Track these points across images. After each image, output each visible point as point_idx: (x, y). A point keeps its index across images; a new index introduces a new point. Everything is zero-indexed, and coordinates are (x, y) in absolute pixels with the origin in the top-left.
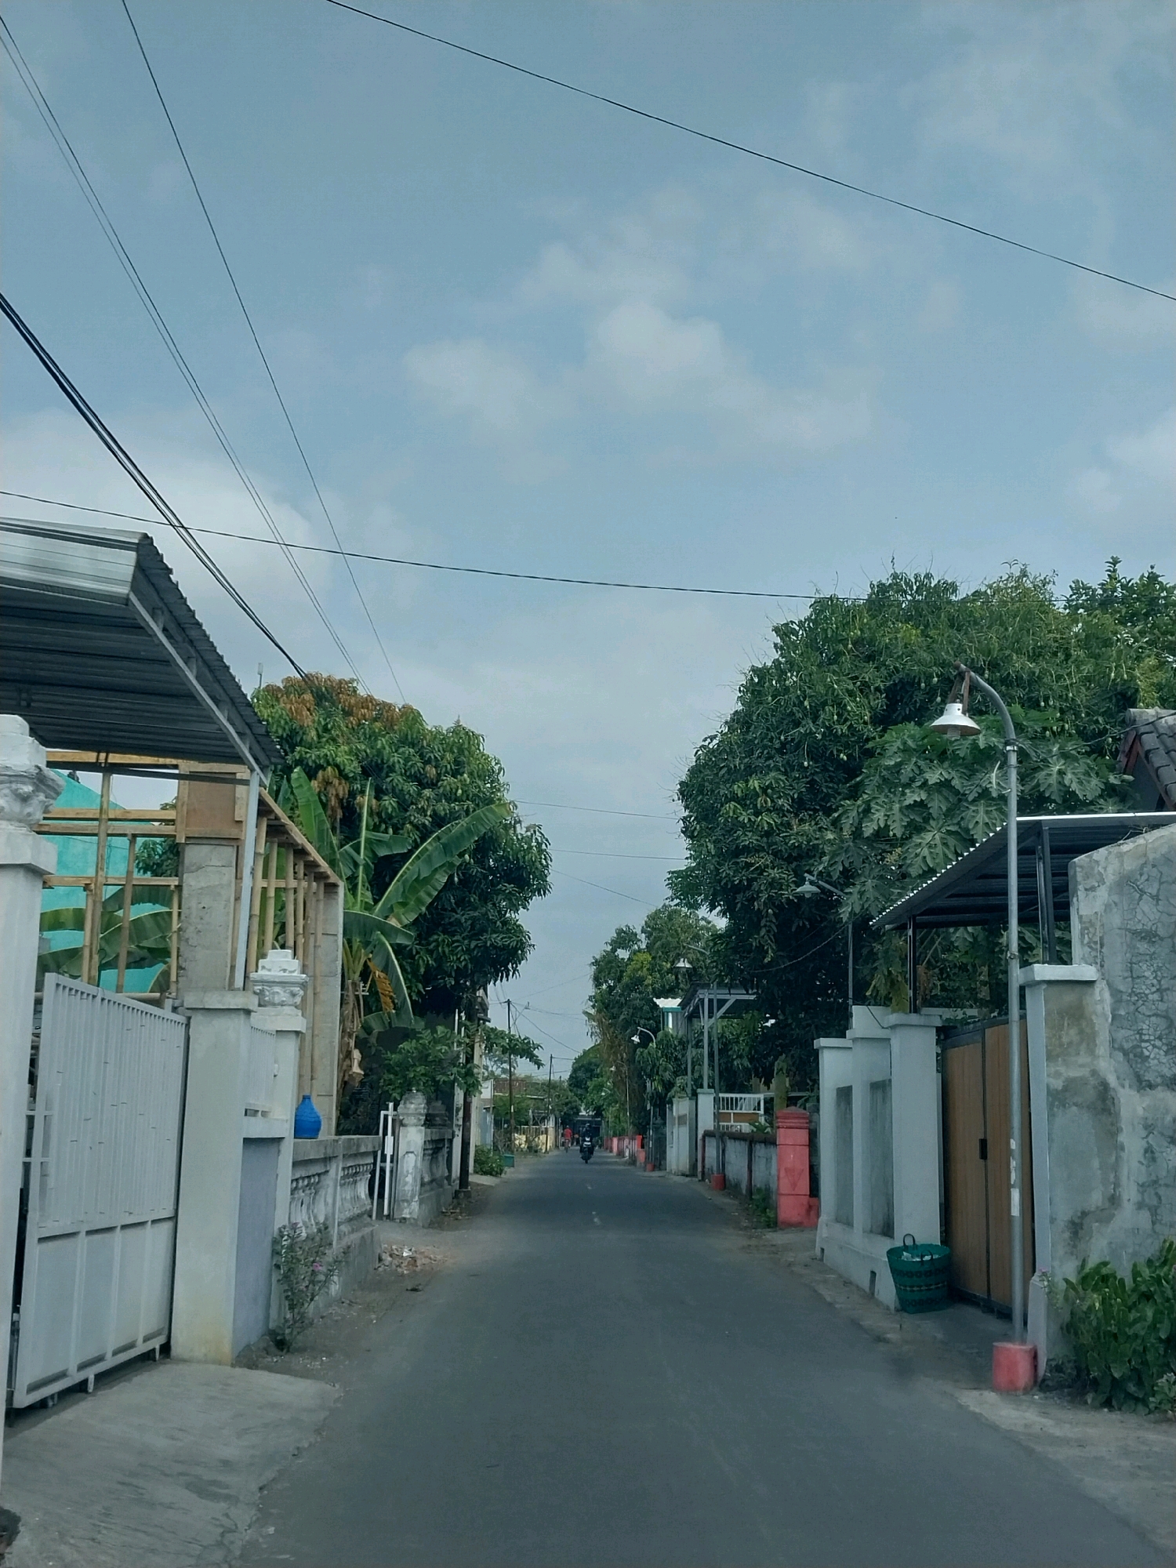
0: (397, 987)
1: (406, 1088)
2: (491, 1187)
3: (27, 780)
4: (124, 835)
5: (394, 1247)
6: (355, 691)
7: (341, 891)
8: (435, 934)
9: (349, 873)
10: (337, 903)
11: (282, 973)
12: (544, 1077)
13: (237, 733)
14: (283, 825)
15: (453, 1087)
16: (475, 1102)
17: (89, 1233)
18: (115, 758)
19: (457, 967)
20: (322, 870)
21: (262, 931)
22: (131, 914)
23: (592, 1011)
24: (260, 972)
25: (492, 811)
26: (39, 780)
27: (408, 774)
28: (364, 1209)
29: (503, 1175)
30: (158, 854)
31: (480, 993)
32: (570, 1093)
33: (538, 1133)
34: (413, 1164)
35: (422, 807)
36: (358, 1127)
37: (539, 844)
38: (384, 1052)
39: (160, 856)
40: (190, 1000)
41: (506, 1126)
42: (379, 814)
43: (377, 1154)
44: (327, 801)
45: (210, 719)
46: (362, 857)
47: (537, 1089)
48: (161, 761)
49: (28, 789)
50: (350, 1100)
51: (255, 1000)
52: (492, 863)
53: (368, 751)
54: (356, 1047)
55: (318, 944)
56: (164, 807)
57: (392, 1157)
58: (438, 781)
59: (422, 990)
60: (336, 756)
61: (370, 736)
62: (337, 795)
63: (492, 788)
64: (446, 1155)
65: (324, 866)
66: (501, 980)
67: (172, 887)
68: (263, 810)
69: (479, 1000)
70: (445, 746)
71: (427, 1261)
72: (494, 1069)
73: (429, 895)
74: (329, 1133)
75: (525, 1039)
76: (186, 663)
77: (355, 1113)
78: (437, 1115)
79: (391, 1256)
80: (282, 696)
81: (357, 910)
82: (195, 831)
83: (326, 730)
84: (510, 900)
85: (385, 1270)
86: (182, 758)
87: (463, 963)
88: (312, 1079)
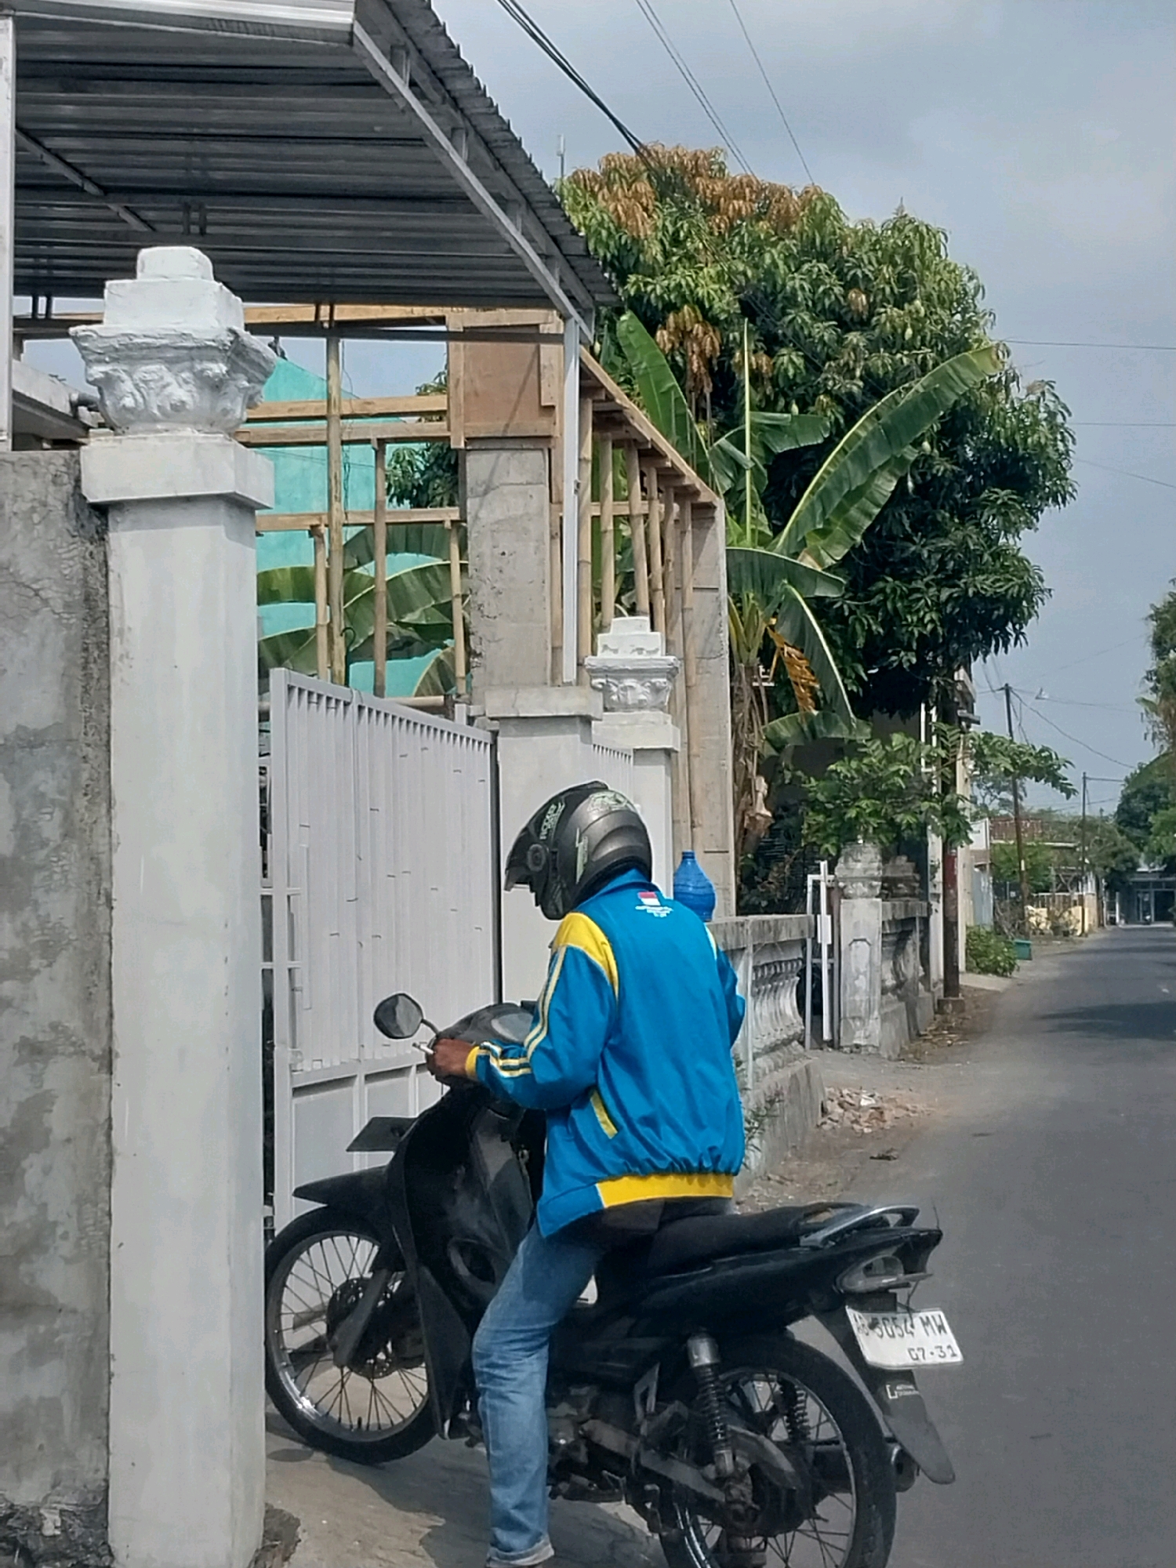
0: (820, 670)
1: (847, 834)
2: (996, 993)
3: (216, 353)
4: (368, 441)
5: (845, 1092)
6: (721, 170)
7: (721, 513)
8: (879, 580)
9: (727, 484)
10: (715, 535)
11: (636, 656)
12: (1072, 811)
13: (539, 255)
14: (620, 410)
15: (924, 834)
16: (961, 853)
17: (369, 1078)
18: (346, 312)
19: (920, 634)
20: (687, 482)
21: (597, 591)
22: (387, 572)
23: (1153, 698)
24: (601, 654)
25: (970, 365)
26: (236, 353)
27: (819, 308)
28: (791, 1033)
29: (1015, 974)
30: (420, 471)
31: (960, 675)
32: (1119, 837)
33: (1067, 904)
34: (866, 960)
35: (847, 364)
36: (771, 902)
37: (1052, 415)
38: (804, 777)
39: (423, 474)
40: (496, 703)
41: (1013, 894)
42: (774, 381)
43: (808, 941)
44: (685, 363)
45: (495, 235)
46: (747, 457)
47: (1061, 832)
48: (418, 311)
49: (219, 368)
50: (755, 860)
51: (599, 699)
52: (970, 454)
53: (749, 273)
54: (758, 773)
55: (687, 606)
56: (423, 391)
57: (831, 948)
58: (871, 315)
59: (863, 675)
60: (697, 286)
61: (751, 248)
62: (702, 353)
63: (963, 322)
64: (918, 944)
65: (691, 476)
66: (996, 651)
67: (448, 525)
68: (589, 387)
69: (959, 687)
70: (880, 253)
71: (902, 1113)
72: (987, 801)
73: (868, 515)
74: (727, 912)
75: (1042, 751)
76: (450, 139)
77: (765, 878)
78: (901, 880)
79: (841, 1105)
80: (601, 188)
81: (747, 544)
82: (483, 427)
83: (676, 241)
84: (1006, 514)
85: (834, 1128)
86: (452, 305)
87: (929, 627)
88: (693, 827)
